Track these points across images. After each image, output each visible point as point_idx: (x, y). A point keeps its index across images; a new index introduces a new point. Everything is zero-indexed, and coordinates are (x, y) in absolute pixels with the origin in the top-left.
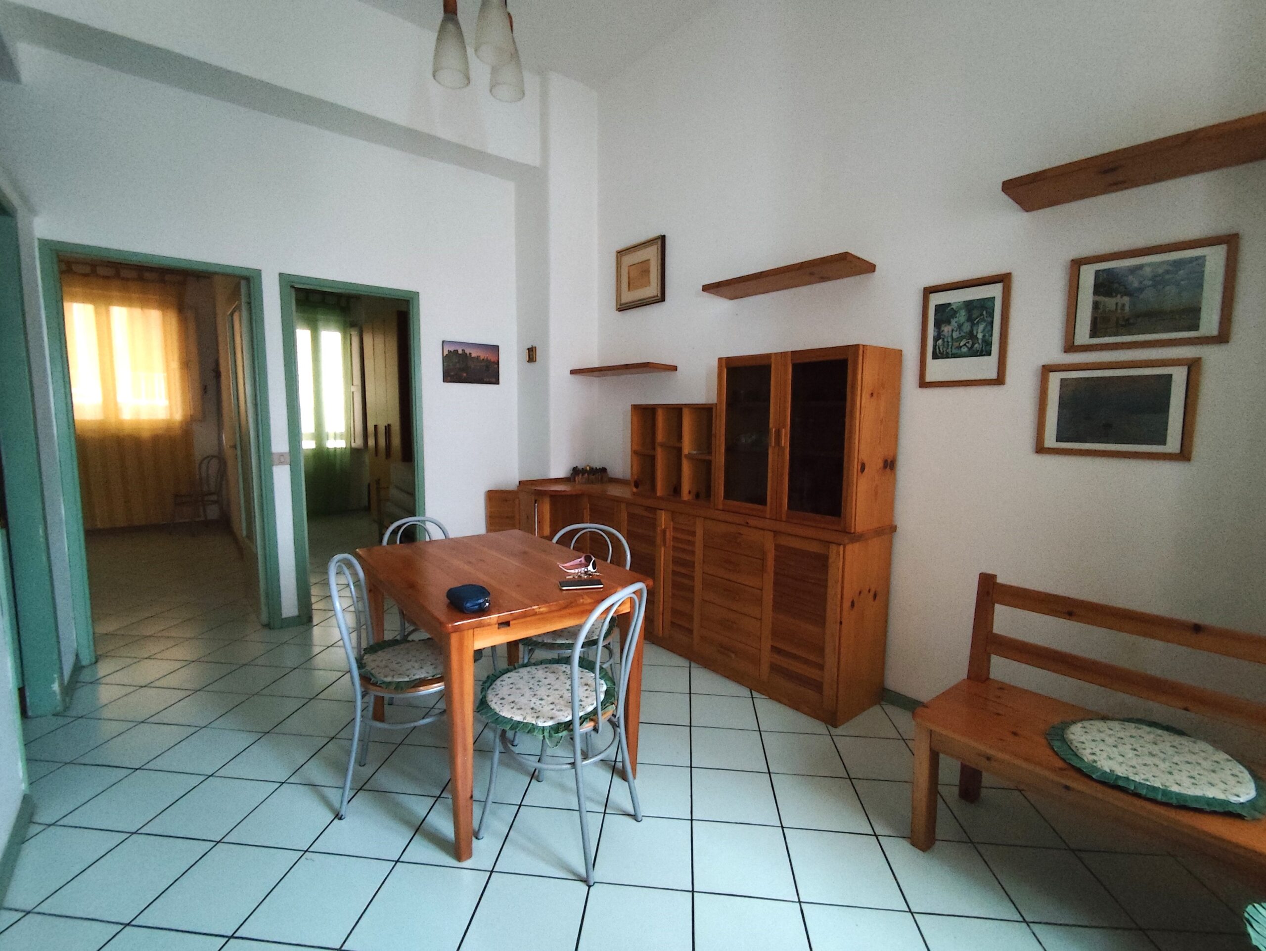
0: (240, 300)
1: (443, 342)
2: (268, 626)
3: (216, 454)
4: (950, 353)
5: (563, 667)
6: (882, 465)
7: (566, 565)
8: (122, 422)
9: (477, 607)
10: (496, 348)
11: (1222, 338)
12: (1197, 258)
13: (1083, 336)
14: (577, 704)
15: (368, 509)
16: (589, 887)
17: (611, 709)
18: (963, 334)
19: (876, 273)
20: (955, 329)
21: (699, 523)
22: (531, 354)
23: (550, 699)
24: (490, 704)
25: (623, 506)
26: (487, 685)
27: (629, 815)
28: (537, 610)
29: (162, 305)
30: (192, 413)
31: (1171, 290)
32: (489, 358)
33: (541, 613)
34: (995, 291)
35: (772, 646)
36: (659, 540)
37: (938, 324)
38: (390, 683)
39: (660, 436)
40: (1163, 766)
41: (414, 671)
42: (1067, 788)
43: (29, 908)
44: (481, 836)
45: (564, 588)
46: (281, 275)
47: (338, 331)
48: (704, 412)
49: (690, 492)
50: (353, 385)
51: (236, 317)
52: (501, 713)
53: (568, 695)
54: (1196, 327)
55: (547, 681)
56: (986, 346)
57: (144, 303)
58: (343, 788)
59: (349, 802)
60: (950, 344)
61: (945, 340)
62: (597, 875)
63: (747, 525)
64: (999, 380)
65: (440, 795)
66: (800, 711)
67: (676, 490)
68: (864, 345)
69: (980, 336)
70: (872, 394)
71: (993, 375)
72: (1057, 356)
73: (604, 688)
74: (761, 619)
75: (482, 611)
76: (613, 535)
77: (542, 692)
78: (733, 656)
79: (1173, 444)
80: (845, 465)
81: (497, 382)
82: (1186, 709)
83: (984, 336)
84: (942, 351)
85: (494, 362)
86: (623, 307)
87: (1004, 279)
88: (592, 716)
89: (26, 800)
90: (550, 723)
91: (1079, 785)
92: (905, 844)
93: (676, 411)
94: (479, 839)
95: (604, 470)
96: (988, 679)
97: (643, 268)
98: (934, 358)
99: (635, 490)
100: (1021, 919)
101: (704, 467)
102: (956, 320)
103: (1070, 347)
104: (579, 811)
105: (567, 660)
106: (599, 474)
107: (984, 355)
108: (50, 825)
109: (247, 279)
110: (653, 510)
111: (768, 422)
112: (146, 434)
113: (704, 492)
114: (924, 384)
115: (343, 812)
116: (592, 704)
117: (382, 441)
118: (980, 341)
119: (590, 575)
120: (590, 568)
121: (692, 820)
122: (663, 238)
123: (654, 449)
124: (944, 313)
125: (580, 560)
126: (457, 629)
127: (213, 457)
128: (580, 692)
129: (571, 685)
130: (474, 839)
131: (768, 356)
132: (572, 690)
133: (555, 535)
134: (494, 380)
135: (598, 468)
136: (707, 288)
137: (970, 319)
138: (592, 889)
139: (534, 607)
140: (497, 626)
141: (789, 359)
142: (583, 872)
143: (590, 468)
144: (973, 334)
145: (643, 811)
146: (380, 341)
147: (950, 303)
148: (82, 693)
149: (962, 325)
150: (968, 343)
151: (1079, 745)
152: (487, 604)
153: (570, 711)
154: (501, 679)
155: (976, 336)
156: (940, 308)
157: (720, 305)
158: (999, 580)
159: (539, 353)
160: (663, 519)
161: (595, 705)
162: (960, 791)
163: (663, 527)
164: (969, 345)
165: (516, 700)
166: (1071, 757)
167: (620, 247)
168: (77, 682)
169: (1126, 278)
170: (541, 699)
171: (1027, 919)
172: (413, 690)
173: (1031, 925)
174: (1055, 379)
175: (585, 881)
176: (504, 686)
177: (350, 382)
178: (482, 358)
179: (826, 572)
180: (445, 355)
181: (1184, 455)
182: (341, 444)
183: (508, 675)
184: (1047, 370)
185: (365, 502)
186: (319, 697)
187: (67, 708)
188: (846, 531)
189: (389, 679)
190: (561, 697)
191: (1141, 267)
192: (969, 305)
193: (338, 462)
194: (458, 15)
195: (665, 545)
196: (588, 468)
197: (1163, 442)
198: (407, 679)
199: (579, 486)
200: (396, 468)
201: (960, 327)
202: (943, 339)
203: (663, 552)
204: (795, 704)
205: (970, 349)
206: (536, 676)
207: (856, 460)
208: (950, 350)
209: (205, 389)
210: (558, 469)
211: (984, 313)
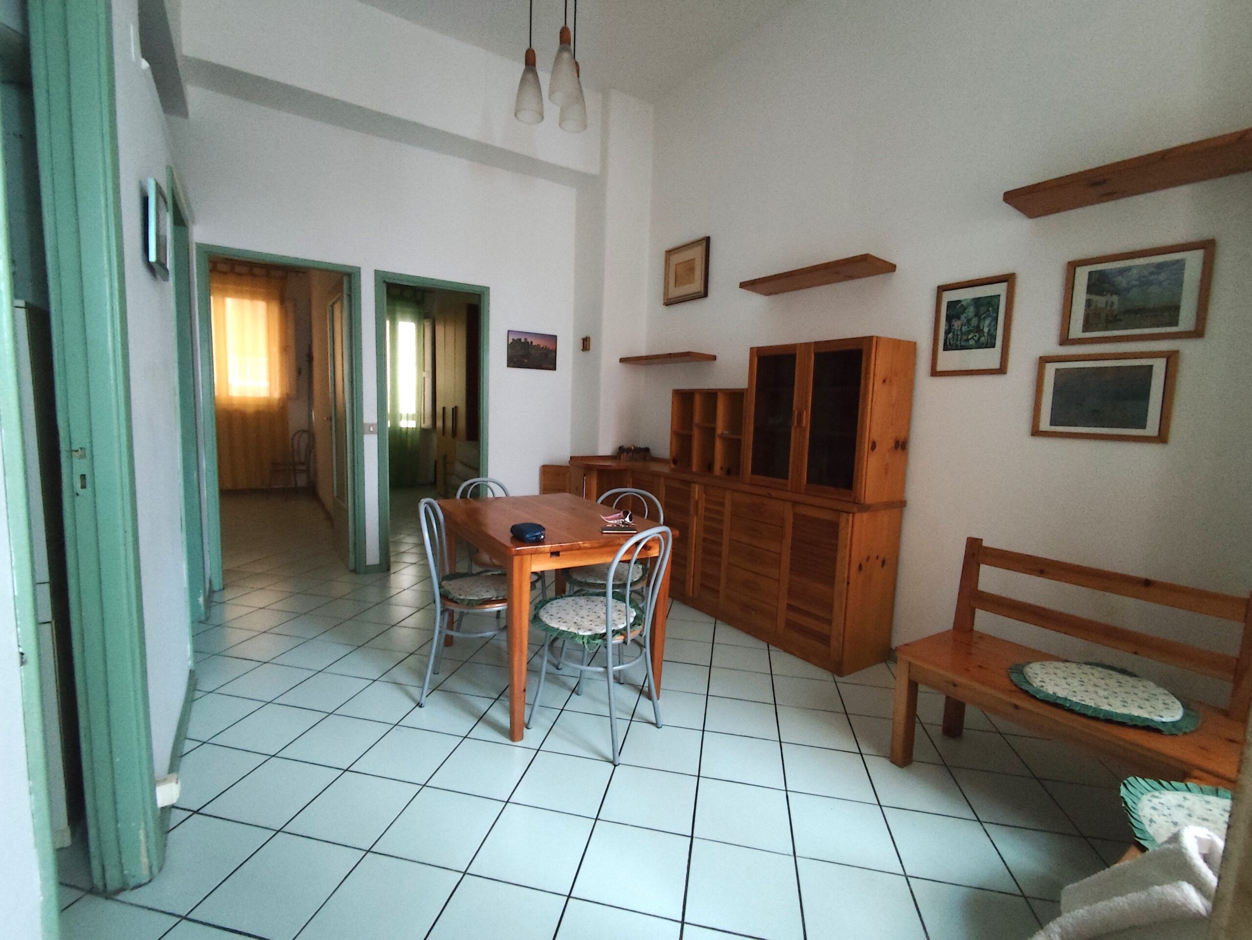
0: (342, 293)
1: (509, 331)
2: (355, 571)
3: (306, 427)
4: (959, 345)
5: (602, 598)
6: (893, 445)
7: (607, 518)
8: (231, 398)
9: (534, 538)
10: (554, 338)
11: (1198, 333)
12: (1178, 261)
13: (1076, 330)
14: (610, 623)
15: (434, 484)
16: (615, 766)
17: (638, 629)
18: (971, 328)
19: (897, 271)
20: (964, 324)
21: (728, 496)
22: (586, 344)
23: (590, 618)
24: (541, 618)
25: (662, 480)
26: (540, 605)
27: (652, 723)
28: (582, 545)
29: (267, 298)
30: (288, 392)
31: (1154, 290)
32: (548, 347)
33: (585, 548)
34: (1000, 289)
35: (787, 604)
36: (692, 509)
37: (949, 319)
38: (463, 600)
39: (697, 418)
40: (1102, 693)
41: (482, 594)
42: (1016, 707)
43: (205, 741)
44: (530, 727)
45: (604, 532)
46: (377, 272)
47: (412, 321)
48: (735, 396)
49: (721, 468)
50: (424, 371)
51: (337, 307)
52: (550, 625)
53: (603, 616)
54: (1176, 324)
55: (588, 607)
56: (991, 339)
57: (253, 296)
58: (423, 688)
59: (427, 696)
60: (959, 337)
61: (955, 333)
62: (621, 759)
63: (770, 497)
64: (1002, 370)
65: (498, 698)
66: (811, 663)
67: (709, 466)
68: (877, 337)
69: (986, 330)
70: (884, 381)
71: (996, 365)
72: (1052, 348)
73: (634, 614)
74: (779, 580)
75: (539, 542)
76: (649, 498)
77: (584, 613)
78: (754, 613)
79: (1152, 427)
80: (857, 443)
81: (554, 368)
82: (1135, 653)
83: (989, 331)
84: (952, 343)
85: (552, 351)
86: (669, 302)
87: (1009, 279)
88: (622, 632)
89: (192, 673)
90: (589, 633)
91: (1025, 703)
92: (886, 762)
93: (711, 396)
94: (528, 729)
95: (647, 450)
96: (972, 630)
97: (689, 267)
98: (944, 350)
99: (673, 466)
100: (976, 819)
101: (734, 446)
102: (965, 315)
103: (1065, 340)
104: (611, 717)
105: (604, 594)
106: (643, 453)
107: (989, 347)
108: (209, 692)
109: (349, 275)
110: (688, 483)
111: (792, 407)
112: (250, 410)
113: (733, 469)
114: (935, 373)
115: (423, 702)
116: (623, 624)
117: (449, 423)
118: (986, 334)
119: (626, 524)
120: (627, 519)
121: (703, 731)
122: (707, 240)
123: (691, 429)
124: (955, 310)
125: (619, 514)
126: (519, 553)
127: (304, 431)
128: (613, 615)
129: (607, 611)
130: (525, 729)
131: (794, 347)
132: (606, 613)
133: (601, 496)
134: (551, 366)
135: (641, 447)
136: (743, 285)
137: (977, 315)
138: (617, 767)
139: (580, 543)
140: (549, 554)
141: (812, 349)
142: (611, 757)
143: (634, 447)
144: (980, 328)
145: (663, 720)
146: (450, 330)
147: (960, 301)
148: (216, 610)
149: (971, 320)
150: (975, 336)
151: (1031, 675)
152: (542, 537)
153: (605, 626)
154: (551, 603)
155: (983, 330)
156: (951, 305)
157: (756, 301)
158: (984, 544)
159: (593, 343)
160: (697, 491)
161: (625, 624)
162: (943, 729)
163: (696, 499)
164: (976, 338)
165: (562, 617)
166: (1024, 684)
167: (670, 245)
168: (212, 602)
169: (1115, 279)
170: (582, 618)
171: (981, 820)
172: (479, 607)
173: (984, 824)
174: (1050, 370)
175: (612, 762)
176: (554, 607)
177: (422, 368)
178: (542, 346)
179: (837, 538)
180: (509, 343)
181: (1162, 438)
182: (412, 424)
183: (557, 601)
184: (1044, 361)
185: (431, 478)
186: (400, 624)
187: (207, 619)
188: (856, 502)
189: (462, 597)
190: (599, 617)
191: (1128, 269)
192: (977, 302)
193: (409, 439)
194: (537, 67)
195: (697, 514)
196: (633, 448)
197: (1144, 427)
198: (476, 598)
199: (624, 463)
200: (462, 446)
201: (969, 321)
202: (954, 333)
203: (695, 521)
204: (805, 655)
205: (977, 341)
206: (579, 603)
207: (867, 439)
208: (959, 342)
209: (299, 372)
210: (606, 447)
211: (990, 309)
